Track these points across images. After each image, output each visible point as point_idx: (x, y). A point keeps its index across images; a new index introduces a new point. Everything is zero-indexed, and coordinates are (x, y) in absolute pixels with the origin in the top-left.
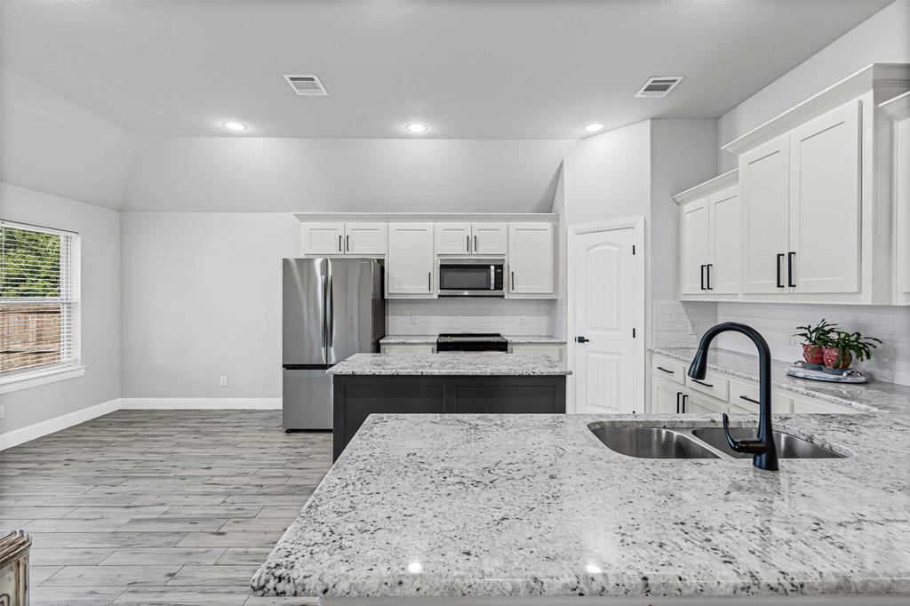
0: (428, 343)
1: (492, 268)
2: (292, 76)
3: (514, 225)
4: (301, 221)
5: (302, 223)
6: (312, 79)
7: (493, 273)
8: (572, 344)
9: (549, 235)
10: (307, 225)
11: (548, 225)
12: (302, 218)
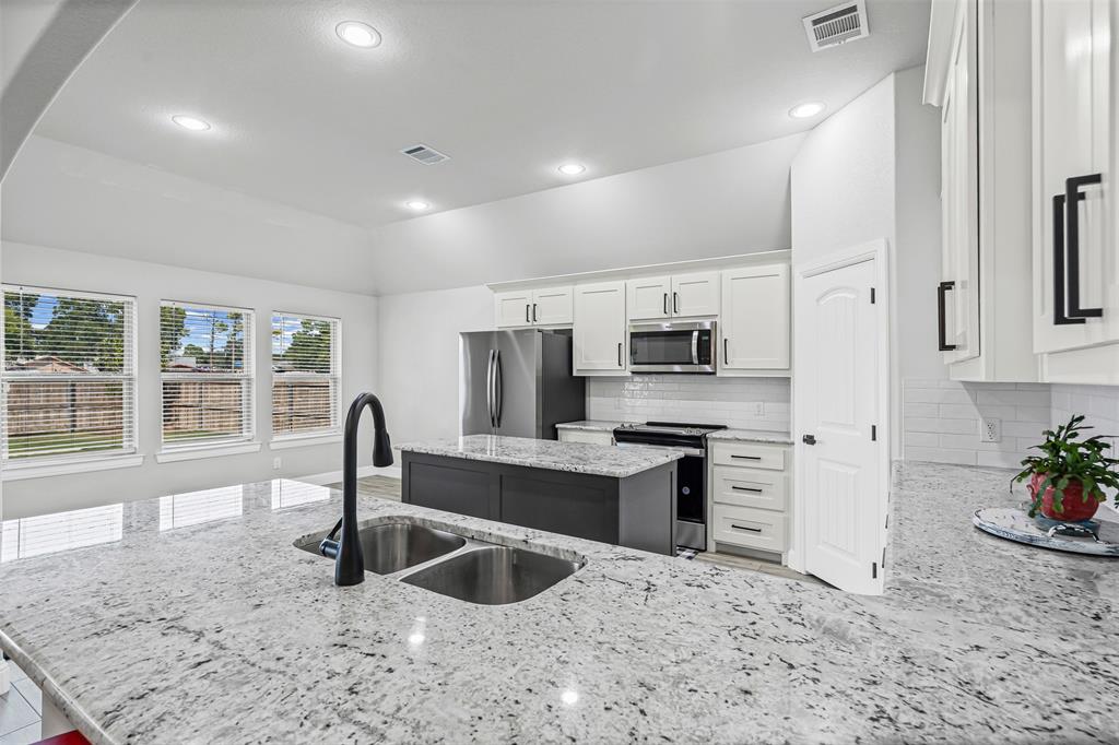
0: (606, 431)
1: (696, 334)
2: (408, 150)
3: (728, 273)
4: (495, 292)
5: (496, 295)
6: (421, 149)
7: (694, 342)
8: (800, 447)
9: (781, 282)
10: (499, 296)
11: (780, 268)
12: (495, 288)
